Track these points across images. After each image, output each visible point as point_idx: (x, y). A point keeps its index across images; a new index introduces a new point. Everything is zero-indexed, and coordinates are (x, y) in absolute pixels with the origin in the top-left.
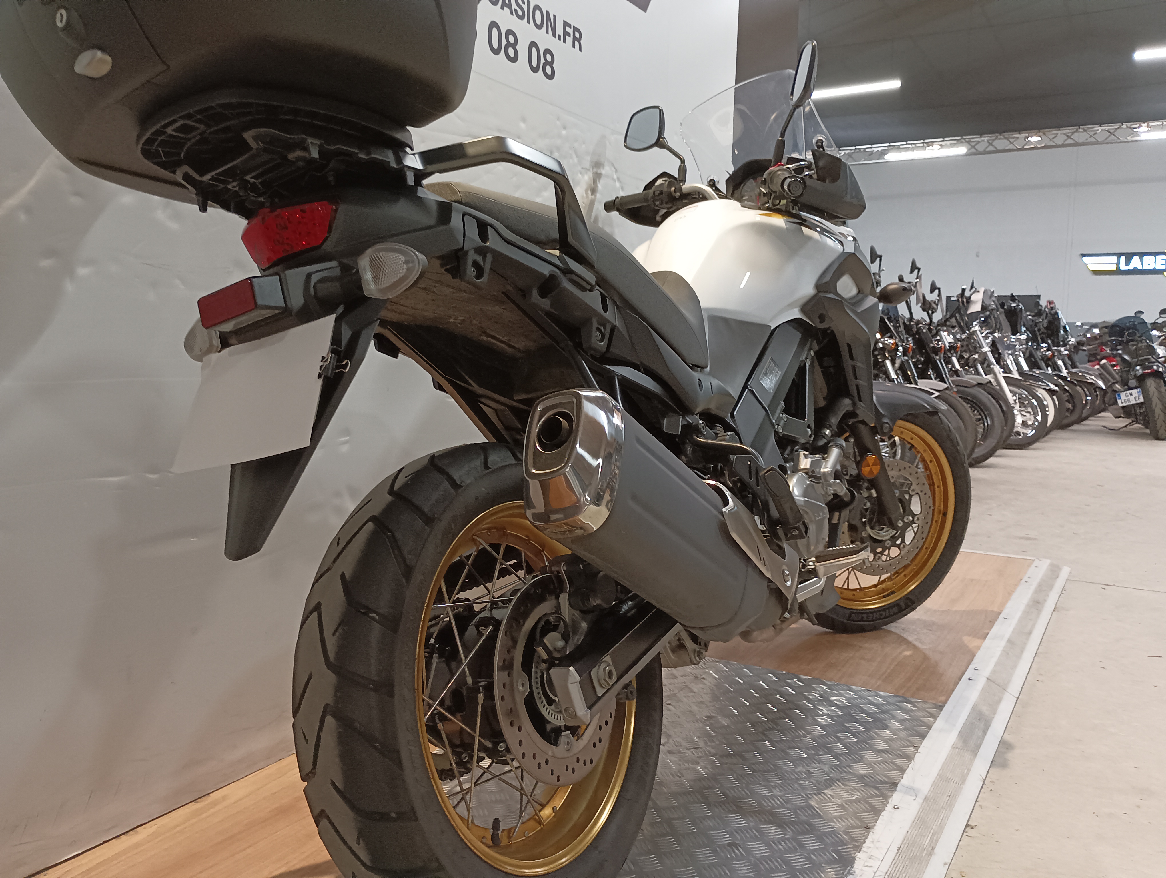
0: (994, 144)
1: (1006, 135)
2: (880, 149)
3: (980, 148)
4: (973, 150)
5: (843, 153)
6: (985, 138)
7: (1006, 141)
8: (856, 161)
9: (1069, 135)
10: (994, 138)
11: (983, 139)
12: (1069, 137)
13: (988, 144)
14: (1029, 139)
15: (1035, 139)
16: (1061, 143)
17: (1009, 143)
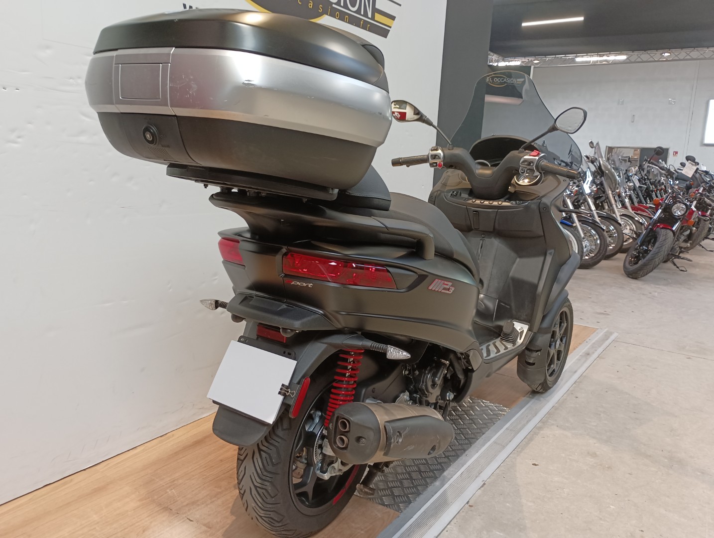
0: (640, 57)
1: (649, 52)
2: (570, 57)
3: (633, 59)
4: (628, 61)
5: (548, 59)
6: (636, 53)
7: (648, 55)
8: (555, 64)
9: (688, 53)
10: (641, 53)
11: (634, 53)
12: (688, 55)
13: (637, 57)
14: (663, 54)
15: (667, 54)
16: (682, 58)
17: (650, 57)
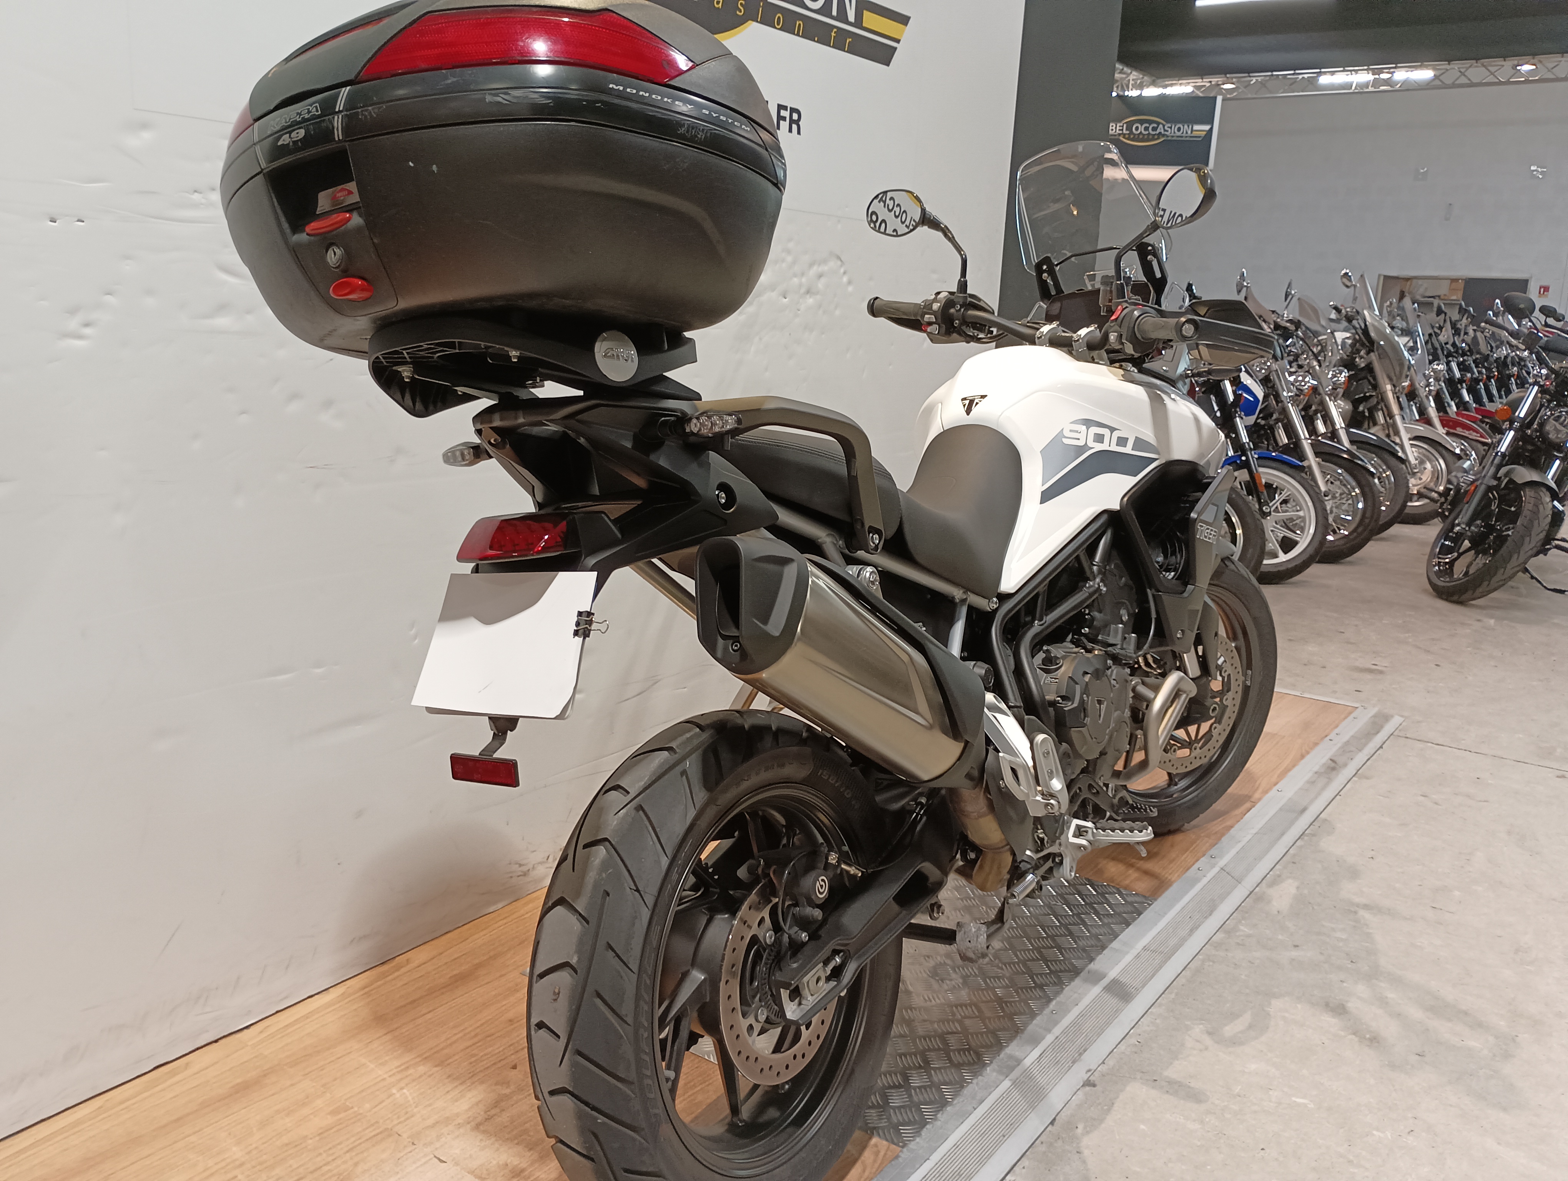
0: (1466, 74)
2: (1306, 76)
3: (1448, 79)
4: (1438, 82)
5: (1254, 81)
6: (1456, 65)
8: (1271, 92)
10: (1468, 65)
11: (1452, 66)
13: (1459, 74)
14: (1518, 68)
15: (1527, 68)
16: (1564, 76)
17: (1489, 73)
